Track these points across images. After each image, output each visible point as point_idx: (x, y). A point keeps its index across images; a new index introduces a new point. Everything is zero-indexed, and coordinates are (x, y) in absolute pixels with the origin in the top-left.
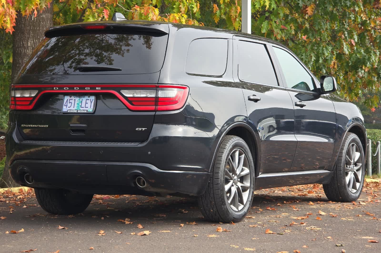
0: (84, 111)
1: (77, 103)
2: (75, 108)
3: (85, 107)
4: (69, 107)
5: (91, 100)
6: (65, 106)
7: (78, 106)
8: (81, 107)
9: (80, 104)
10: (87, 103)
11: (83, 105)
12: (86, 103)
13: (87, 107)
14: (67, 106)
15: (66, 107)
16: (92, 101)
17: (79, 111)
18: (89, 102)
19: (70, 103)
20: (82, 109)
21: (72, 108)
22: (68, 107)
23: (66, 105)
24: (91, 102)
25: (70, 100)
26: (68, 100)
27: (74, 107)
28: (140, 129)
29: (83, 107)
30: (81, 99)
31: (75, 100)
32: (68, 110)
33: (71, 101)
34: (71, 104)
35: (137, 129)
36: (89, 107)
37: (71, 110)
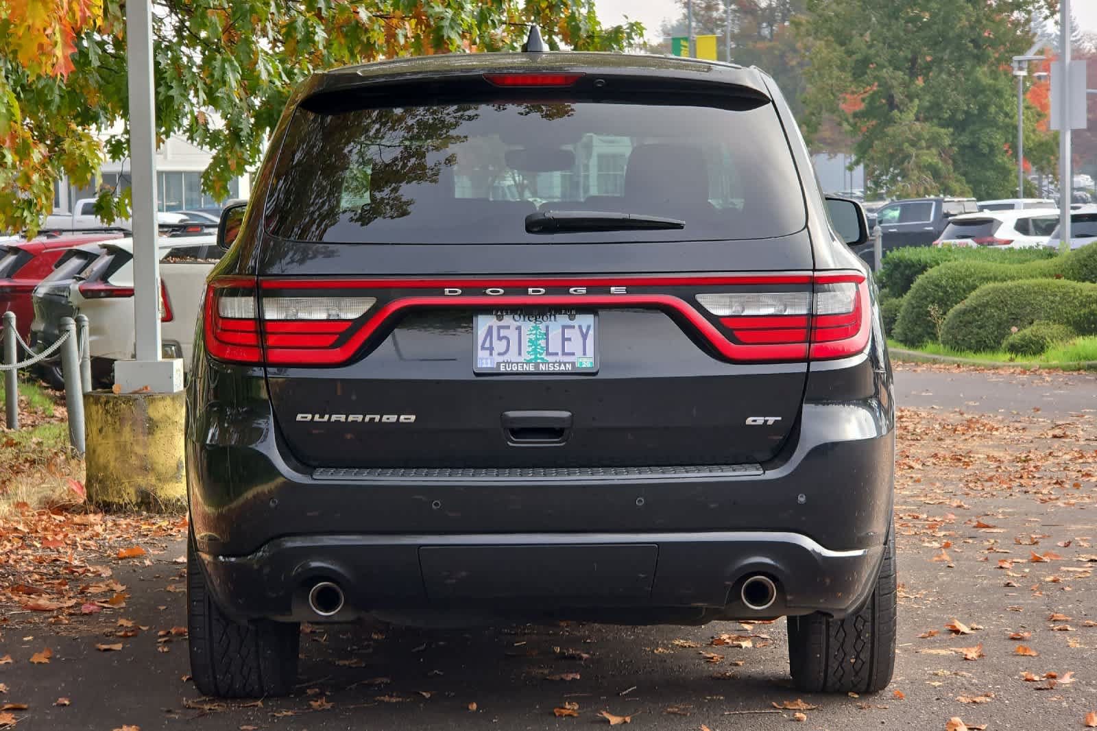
0: (562, 368)
1: (530, 341)
2: (526, 356)
3: (564, 354)
4: (499, 354)
5: (580, 327)
6: (483, 348)
7: (534, 350)
8: (548, 354)
9: (542, 343)
10: (569, 339)
11: (555, 346)
12: (564, 339)
13: (573, 354)
14: (491, 349)
15: (491, 354)
16: (584, 331)
17: (543, 368)
18: (573, 334)
19: (500, 338)
20: (551, 359)
21: (512, 356)
22: (495, 353)
23: (487, 345)
24: (585, 337)
25: (499, 328)
26: (490, 328)
27: (520, 354)
28: (760, 420)
29: (556, 354)
30: (542, 326)
31: (519, 328)
32: (498, 364)
33: (503, 333)
34: (504, 342)
35: (749, 421)
36: (579, 352)
37: (512, 363)
